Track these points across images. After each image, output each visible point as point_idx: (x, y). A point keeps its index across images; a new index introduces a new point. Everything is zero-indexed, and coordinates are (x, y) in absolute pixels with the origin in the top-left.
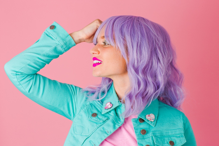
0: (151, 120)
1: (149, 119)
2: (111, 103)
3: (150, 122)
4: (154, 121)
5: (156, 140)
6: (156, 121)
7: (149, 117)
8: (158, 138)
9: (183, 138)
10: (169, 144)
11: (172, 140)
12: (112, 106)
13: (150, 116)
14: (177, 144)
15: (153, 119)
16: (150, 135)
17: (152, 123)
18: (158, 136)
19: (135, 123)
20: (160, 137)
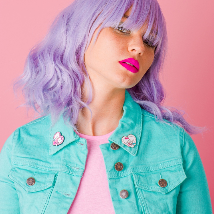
0: (130, 146)
1: (126, 144)
2: (61, 135)
3: (128, 148)
4: (134, 147)
5: (137, 180)
6: (138, 146)
7: (127, 140)
8: (141, 177)
9: (181, 172)
10: (158, 185)
11: (163, 178)
12: (63, 139)
13: (128, 138)
14: (171, 183)
15: (133, 144)
16: (128, 171)
17: (131, 150)
18: (141, 174)
19: (106, 151)
20: (144, 174)
